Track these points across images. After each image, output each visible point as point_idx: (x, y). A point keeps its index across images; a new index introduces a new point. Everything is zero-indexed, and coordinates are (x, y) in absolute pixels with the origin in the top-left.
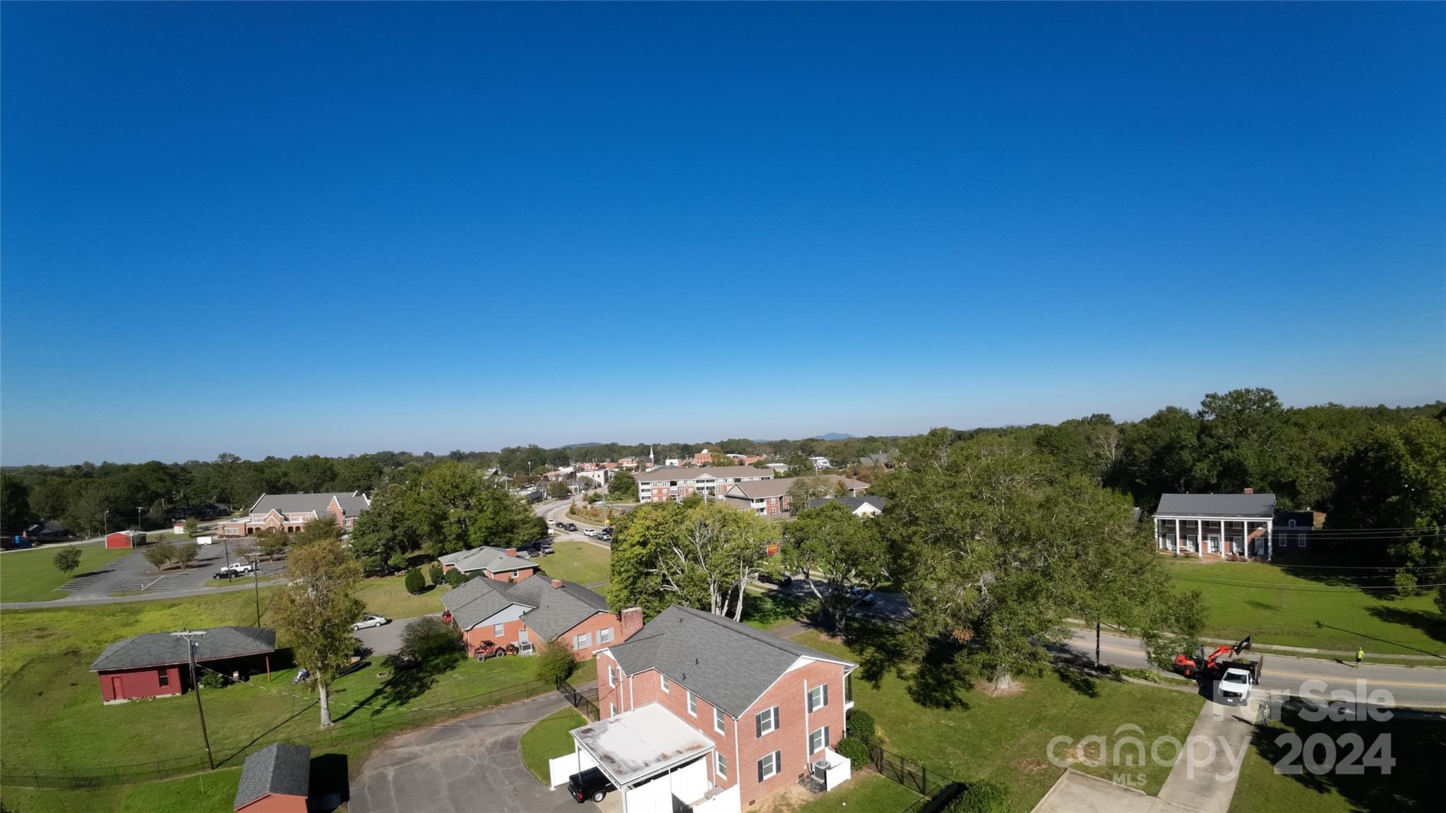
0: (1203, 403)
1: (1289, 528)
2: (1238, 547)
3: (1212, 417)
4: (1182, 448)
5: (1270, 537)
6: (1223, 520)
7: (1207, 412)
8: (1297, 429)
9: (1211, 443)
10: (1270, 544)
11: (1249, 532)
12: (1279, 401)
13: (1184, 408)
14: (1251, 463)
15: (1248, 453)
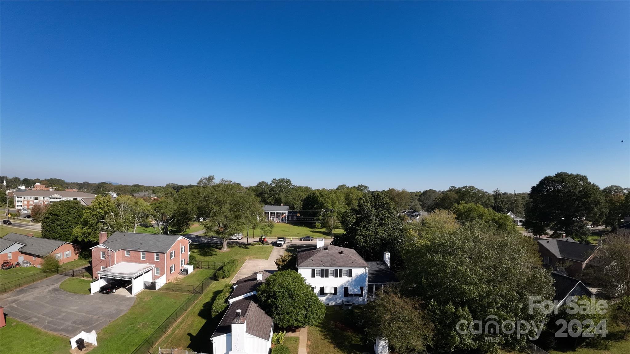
0: (272, 181)
1: (292, 215)
2: (279, 220)
3: (274, 185)
4: (265, 193)
5: (287, 217)
6: (275, 212)
7: (272, 184)
8: (295, 191)
9: (273, 192)
10: (287, 218)
11: (282, 216)
12: (292, 183)
13: (267, 182)
14: (283, 199)
15: (282, 196)
